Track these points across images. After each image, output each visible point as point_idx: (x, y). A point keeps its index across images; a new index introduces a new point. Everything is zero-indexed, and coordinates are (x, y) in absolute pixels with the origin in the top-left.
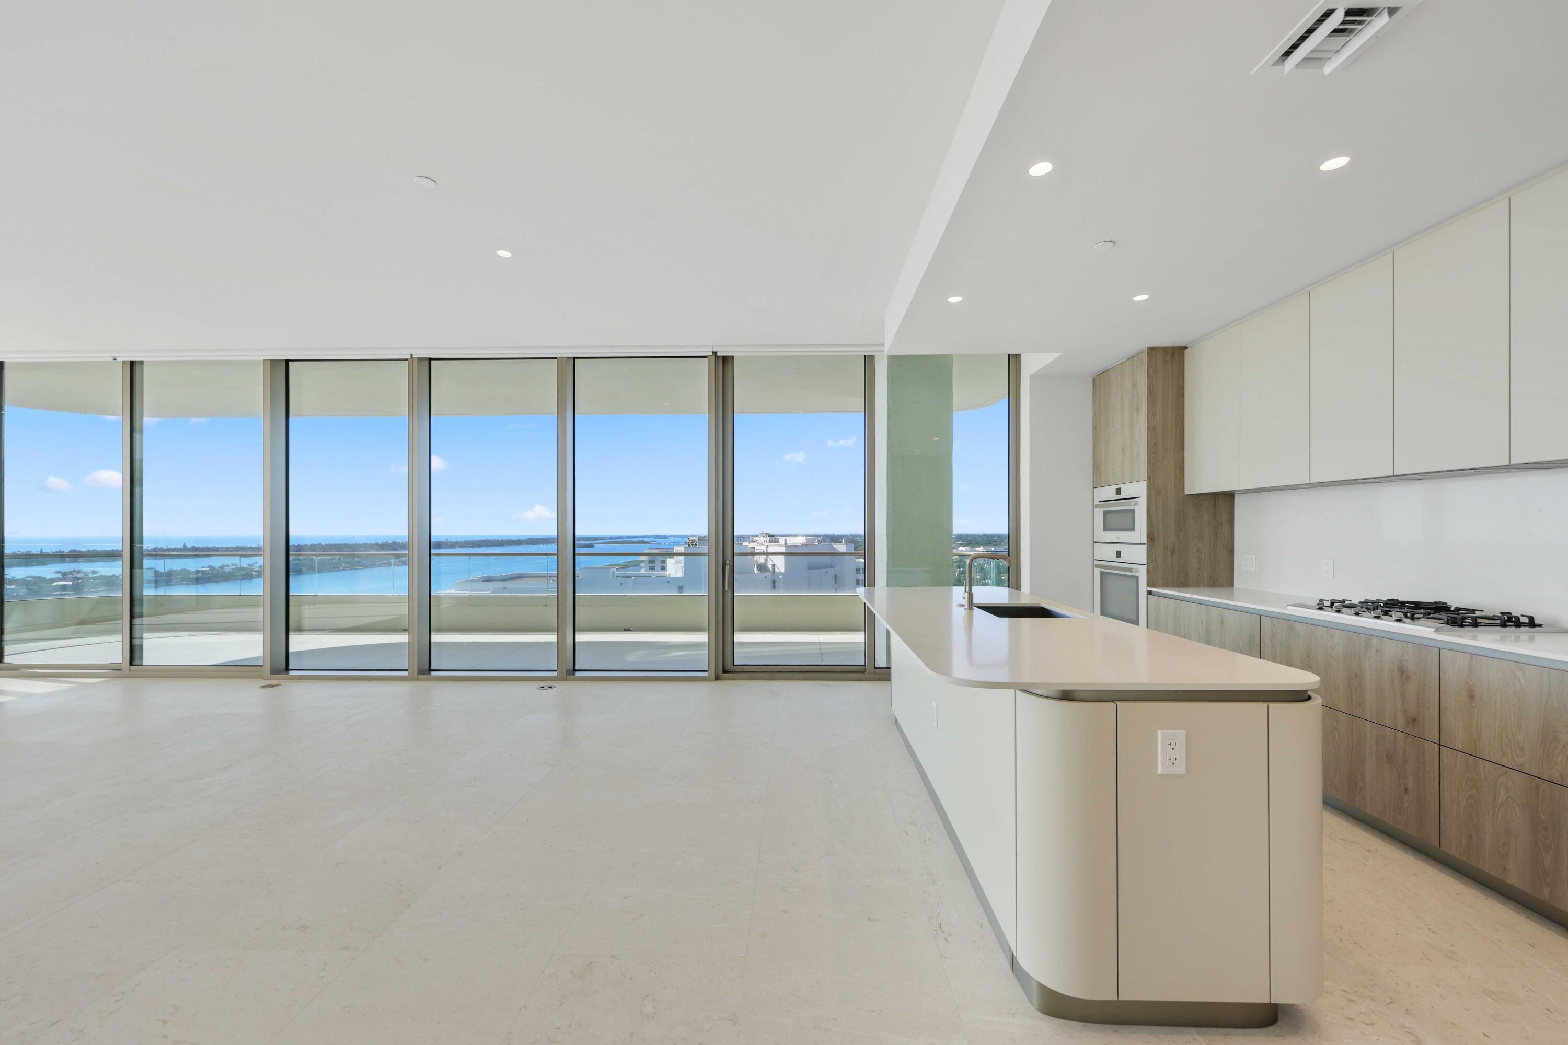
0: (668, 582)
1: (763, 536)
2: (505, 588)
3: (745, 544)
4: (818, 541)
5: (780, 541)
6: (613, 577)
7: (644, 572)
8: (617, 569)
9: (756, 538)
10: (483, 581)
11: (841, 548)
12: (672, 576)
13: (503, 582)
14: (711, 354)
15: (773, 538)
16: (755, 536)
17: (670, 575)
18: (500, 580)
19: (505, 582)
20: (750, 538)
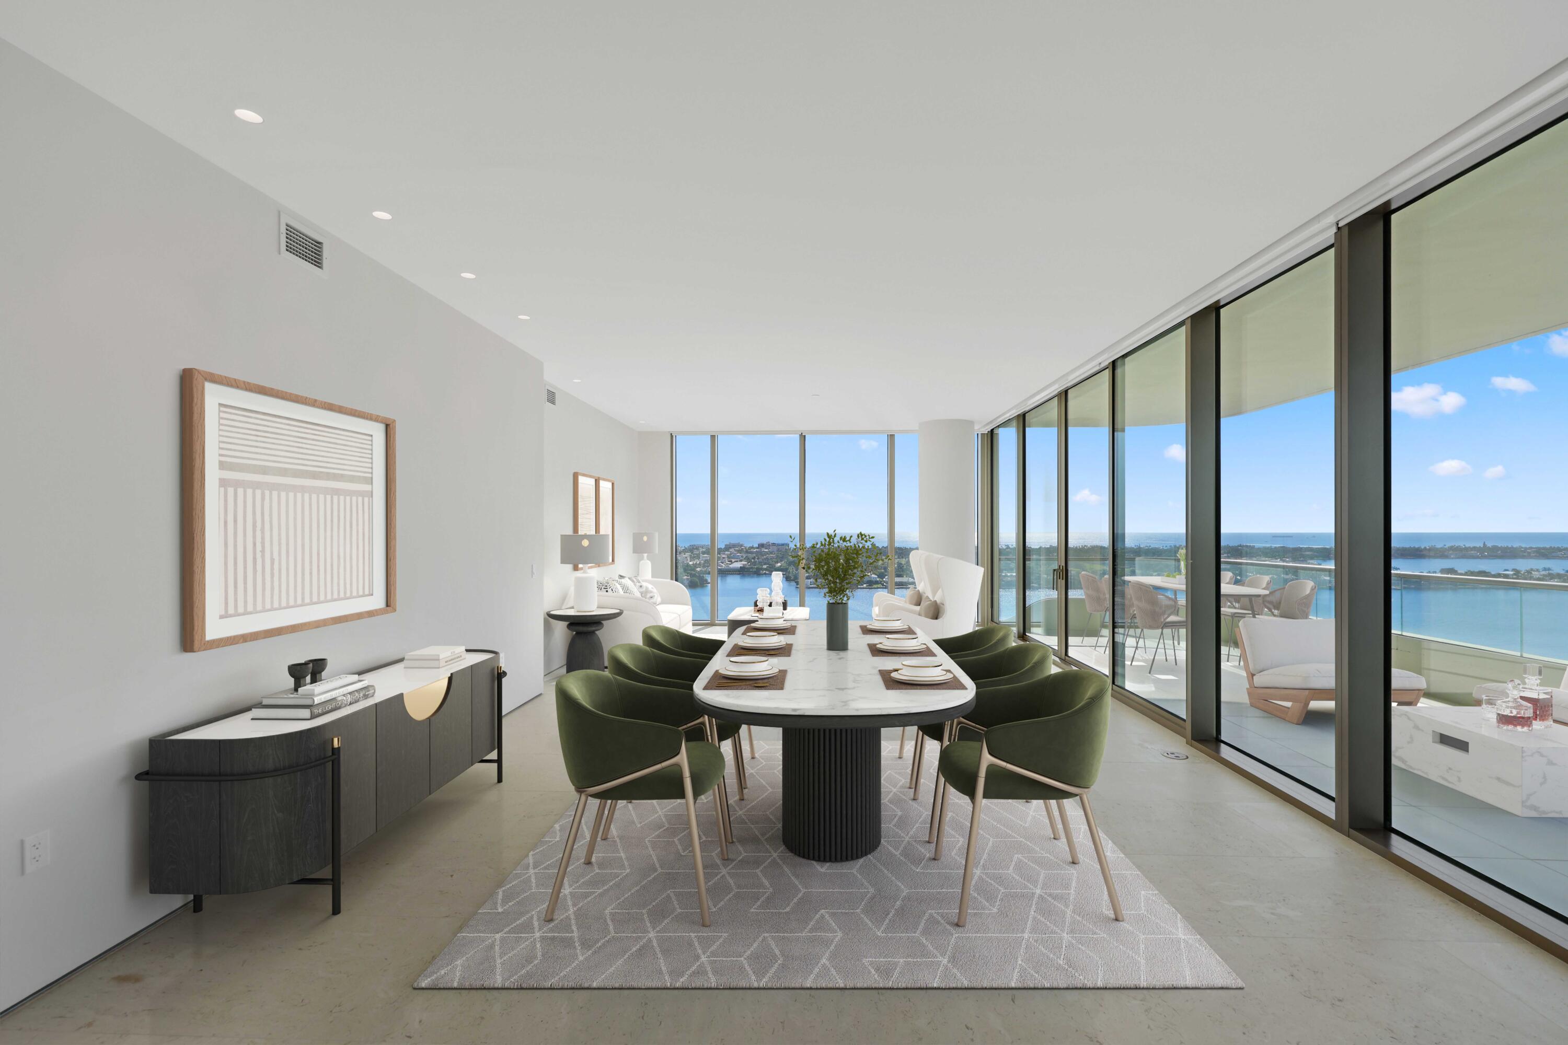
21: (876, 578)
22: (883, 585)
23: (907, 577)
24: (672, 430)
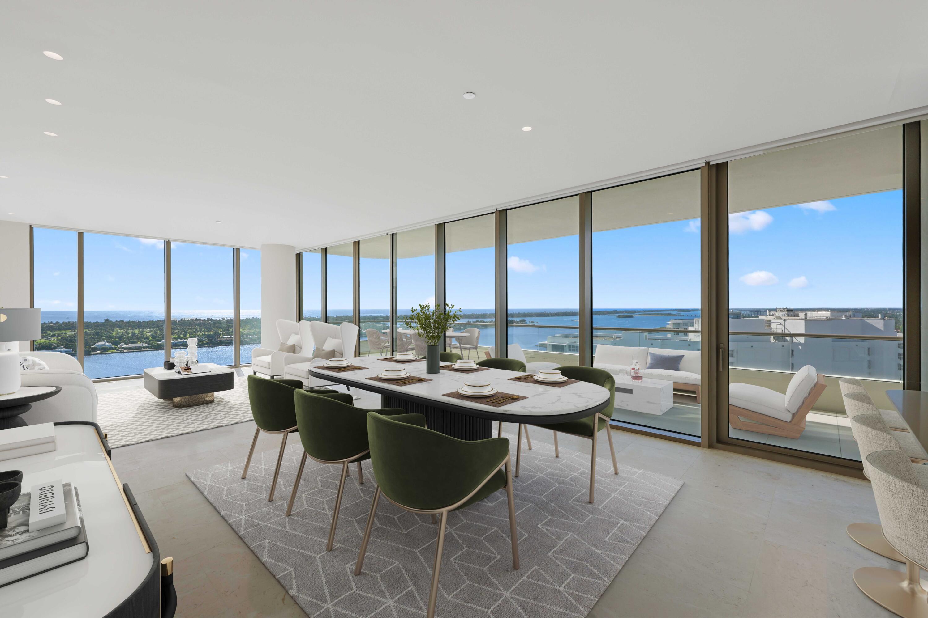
0: (689, 345)
1: (781, 311)
2: (575, 342)
3: (761, 317)
4: (846, 316)
5: (799, 315)
6: (646, 339)
7: (670, 336)
8: (648, 333)
9: (773, 312)
10: (563, 337)
11: (878, 323)
12: (692, 341)
13: (574, 338)
14: (704, 164)
15: (791, 313)
16: (772, 311)
17: (690, 339)
18: (572, 337)
19: (575, 338)
20: (766, 312)
21: (110, 345)
22: (118, 350)
23: (141, 343)
24: (31, 222)
